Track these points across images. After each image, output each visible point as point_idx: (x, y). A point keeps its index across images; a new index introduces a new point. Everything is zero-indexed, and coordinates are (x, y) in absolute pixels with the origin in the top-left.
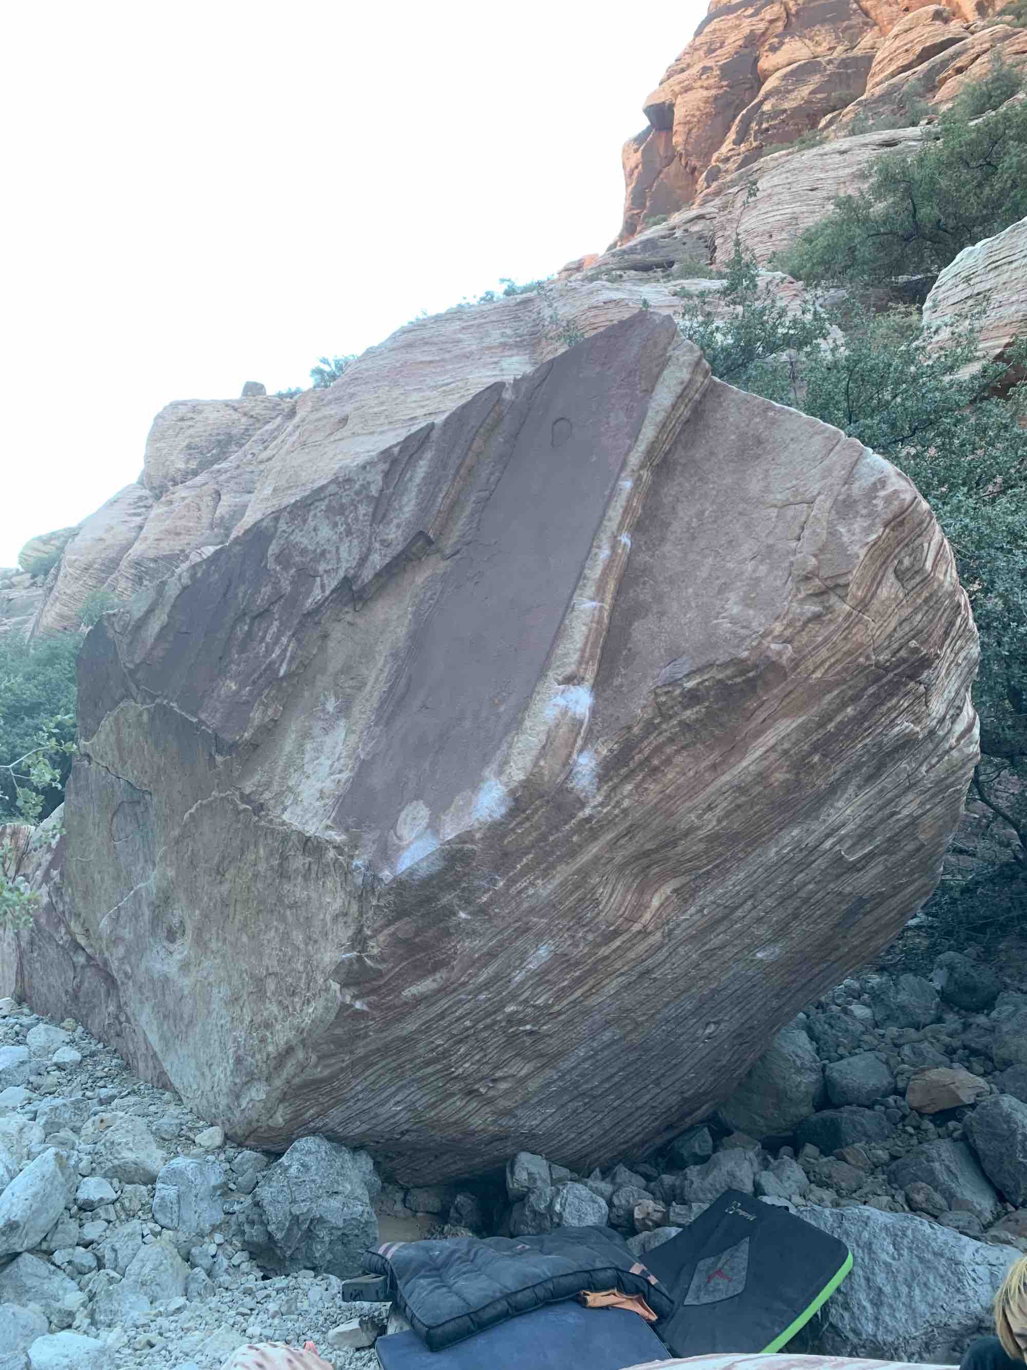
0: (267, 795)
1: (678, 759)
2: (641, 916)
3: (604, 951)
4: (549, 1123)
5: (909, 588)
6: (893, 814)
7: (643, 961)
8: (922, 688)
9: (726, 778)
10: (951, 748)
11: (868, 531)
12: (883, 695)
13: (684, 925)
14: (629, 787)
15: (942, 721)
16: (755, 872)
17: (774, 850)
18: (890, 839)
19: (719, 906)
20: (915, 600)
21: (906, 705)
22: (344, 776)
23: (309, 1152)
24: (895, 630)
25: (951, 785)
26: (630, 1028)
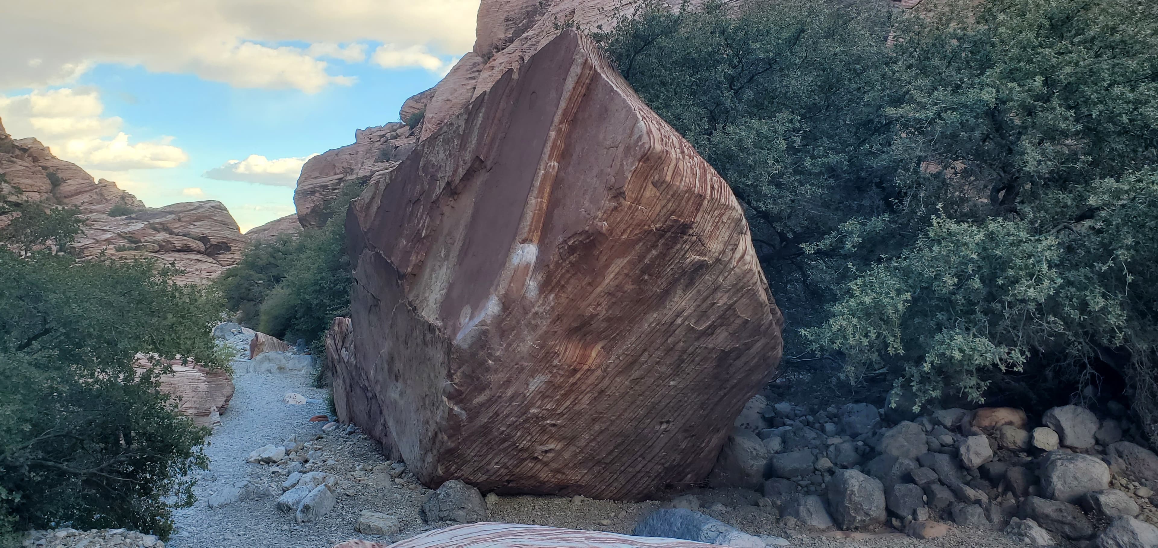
0: (417, 302)
1: (572, 281)
2: (587, 361)
3: (572, 380)
4: (587, 478)
5: (661, 190)
6: (714, 304)
7: (596, 385)
8: (695, 238)
9: (599, 289)
10: (734, 267)
12: (670, 243)
13: (612, 365)
14: (553, 295)
15: (723, 252)
16: (640, 336)
17: (646, 325)
18: (720, 317)
19: (627, 355)
20: (666, 196)
21: (688, 247)
22: (443, 292)
23: (451, 488)
24: (660, 211)
25: (742, 288)
26: (608, 423)
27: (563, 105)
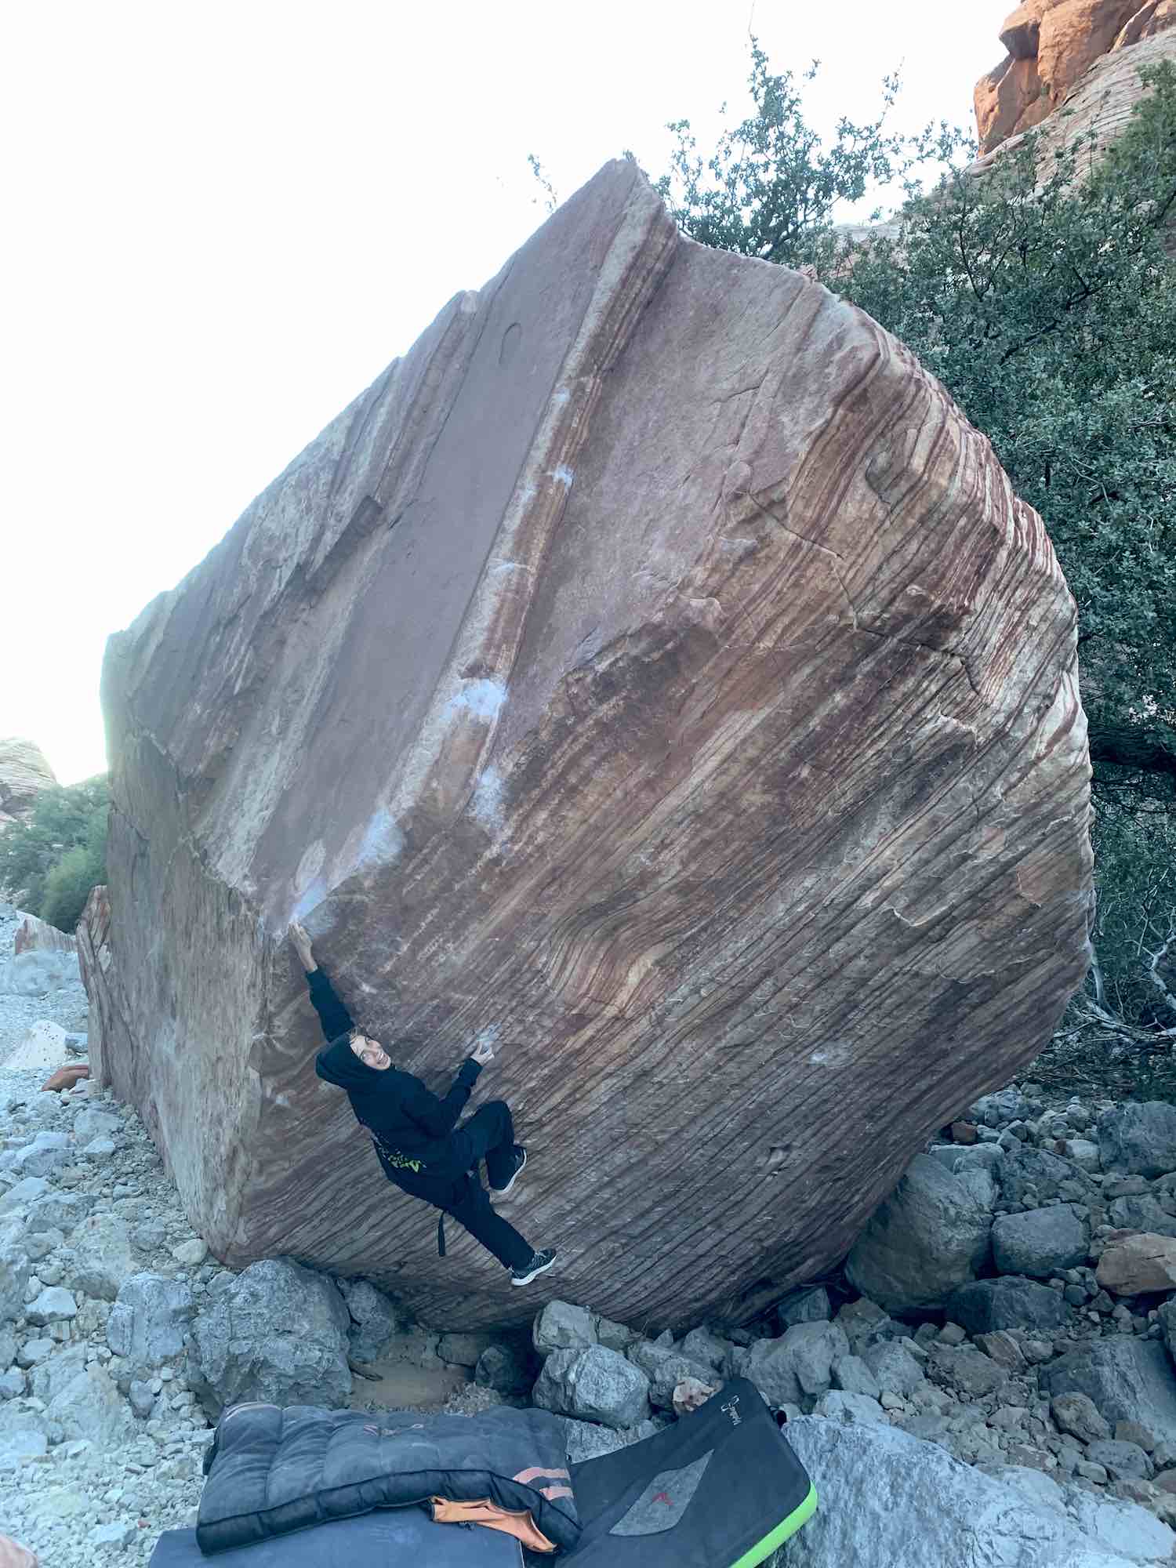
0: (211, 839)
1: (599, 775)
2: (614, 996)
3: (573, 1043)
4: (582, 1266)
5: (892, 501)
6: (965, 858)
7: (633, 1058)
8: (956, 662)
9: (672, 801)
10: (1039, 758)
11: (814, 413)
12: (889, 673)
13: (678, 1010)
14: (543, 815)
15: (1016, 714)
16: (761, 938)
17: (782, 907)
18: (972, 896)
19: (721, 985)
20: (904, 521)
21: (933, 688)
22: (267, 813)
23: (264, 1279)
24: (880, 568)
25: (1051, 815)
26: (649, 1149)
27: (591, 324)
